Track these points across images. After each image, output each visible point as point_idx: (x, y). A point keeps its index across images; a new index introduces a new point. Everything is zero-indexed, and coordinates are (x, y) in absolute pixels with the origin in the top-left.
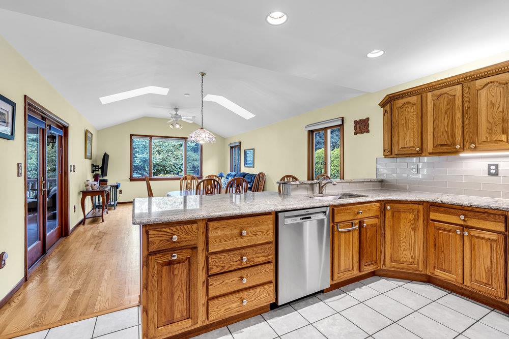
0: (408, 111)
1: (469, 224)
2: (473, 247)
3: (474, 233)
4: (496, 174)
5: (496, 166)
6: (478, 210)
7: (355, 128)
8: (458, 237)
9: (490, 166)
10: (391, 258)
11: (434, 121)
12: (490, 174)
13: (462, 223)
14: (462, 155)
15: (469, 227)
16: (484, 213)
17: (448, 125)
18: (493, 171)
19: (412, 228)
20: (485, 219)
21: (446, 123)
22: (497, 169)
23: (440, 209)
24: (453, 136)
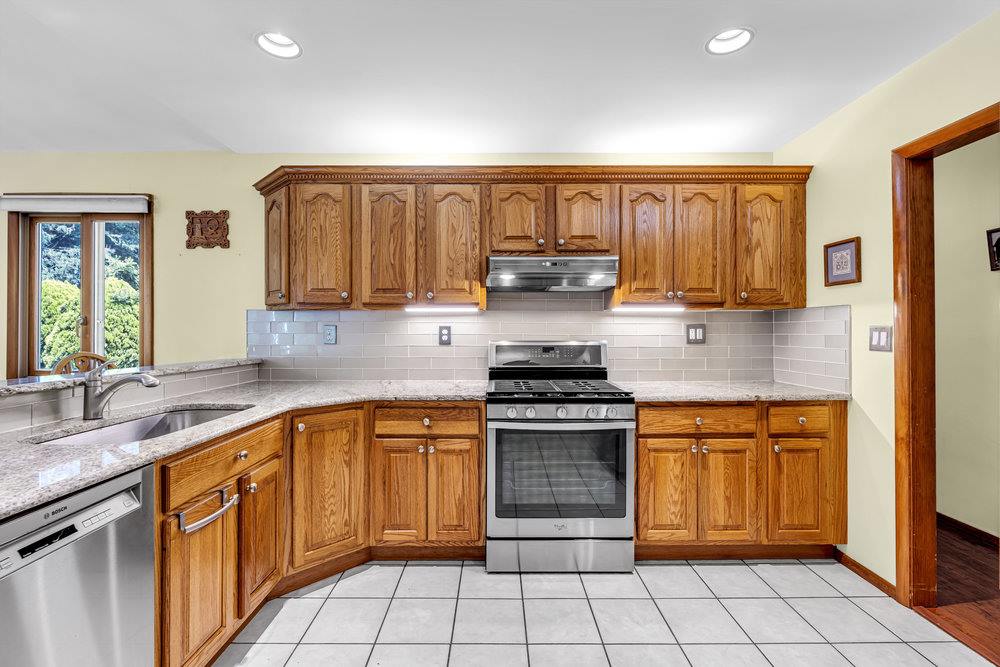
0: (326, 214)
1: (436, 431)
2: (440, 470)
3: (443, 445)
4: (448, 343)
5: (449, 328)
6: (446, 404)
7: (191, 231)
8: (420, 458)
9: (441, 328)
10: (306, 542)
11: (373, 243)
12: (442, 343)
13: (425, 431)
14: (409, 310)
15: (434, 438)
16: (454, 408)
17: (394, 254)
18: (445, 338)
19: (345, 461)
20: (456, 419)
21: (392, 252)
22: (449, 334)
23: (392, 411)
24: (403, 275)
